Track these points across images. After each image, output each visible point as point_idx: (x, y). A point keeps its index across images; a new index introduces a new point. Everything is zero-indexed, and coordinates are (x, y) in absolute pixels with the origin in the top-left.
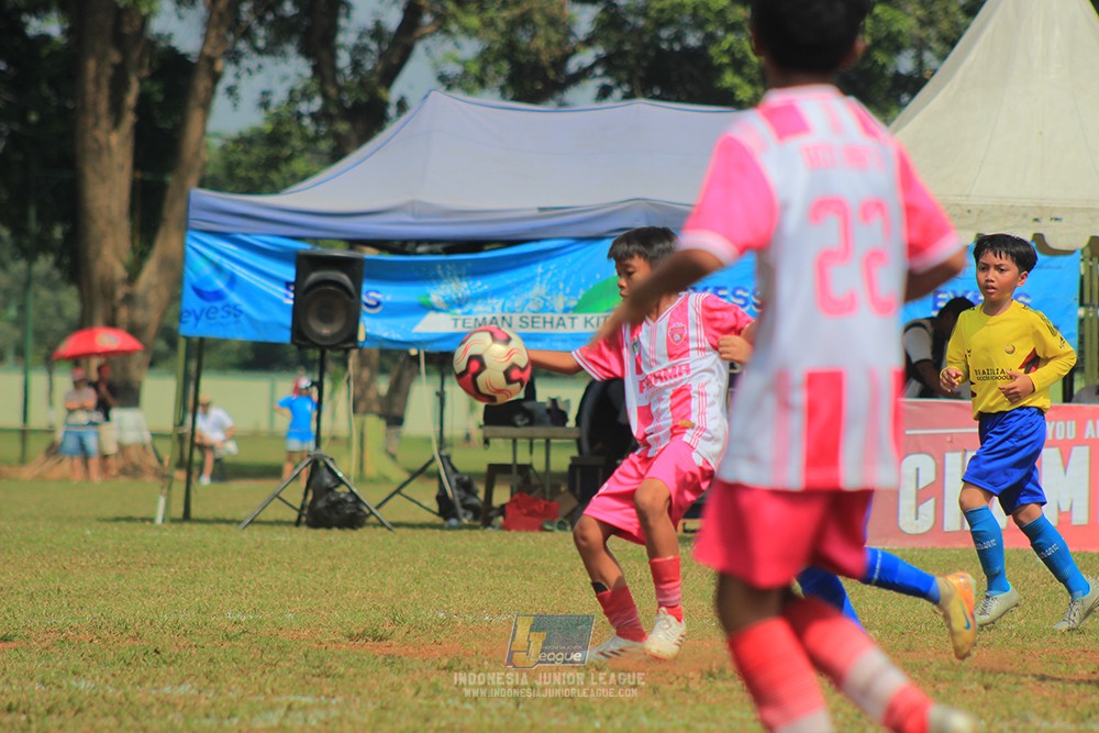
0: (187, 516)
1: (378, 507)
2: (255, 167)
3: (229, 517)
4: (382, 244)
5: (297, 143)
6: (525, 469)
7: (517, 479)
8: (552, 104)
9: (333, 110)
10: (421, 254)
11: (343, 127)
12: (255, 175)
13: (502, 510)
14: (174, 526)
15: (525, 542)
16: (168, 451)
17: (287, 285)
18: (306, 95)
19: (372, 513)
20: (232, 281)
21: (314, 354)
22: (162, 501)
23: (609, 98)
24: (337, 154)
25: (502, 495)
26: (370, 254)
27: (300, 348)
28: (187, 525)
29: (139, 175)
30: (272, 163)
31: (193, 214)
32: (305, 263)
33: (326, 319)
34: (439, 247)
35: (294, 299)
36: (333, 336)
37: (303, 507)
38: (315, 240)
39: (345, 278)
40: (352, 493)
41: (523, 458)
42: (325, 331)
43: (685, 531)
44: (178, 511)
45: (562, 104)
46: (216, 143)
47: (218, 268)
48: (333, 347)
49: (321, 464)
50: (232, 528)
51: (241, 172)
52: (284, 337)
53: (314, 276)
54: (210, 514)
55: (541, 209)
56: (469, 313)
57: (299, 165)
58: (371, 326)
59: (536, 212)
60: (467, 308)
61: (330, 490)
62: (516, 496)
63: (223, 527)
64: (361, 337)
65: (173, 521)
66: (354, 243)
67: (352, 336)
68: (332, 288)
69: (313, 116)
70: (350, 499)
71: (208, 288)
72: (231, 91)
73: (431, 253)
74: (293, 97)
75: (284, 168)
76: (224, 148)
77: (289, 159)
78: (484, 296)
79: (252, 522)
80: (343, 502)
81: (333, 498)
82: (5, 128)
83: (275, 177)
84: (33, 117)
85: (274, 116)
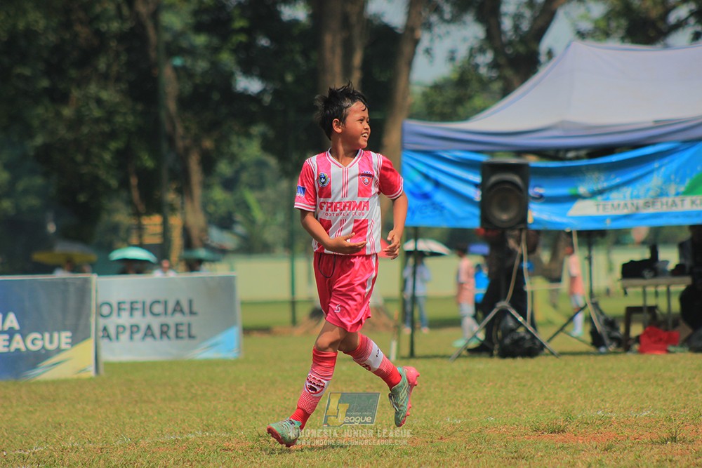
0: (412, 355)
1: (550, 340)
2: (445, 104)
3: (441, 353)
4: (541, 153)
5: (475, 85)
6: (652, 309)
7: (648, 316)
8: (659, 46)
9: (502, 61)
10: (571, 159)
11: (509, 73)
12: (447, 110)
13: (638, 339)
14: (404, 362)
15: (656, 360)
16: (395, 310)
17: (476, 185)
18: (482, 50)
19: (545, 346)
20: (437, 184)
22: (394, 345)
23: (700, 40)
24: (506, 91)
25: (636, 330)
26: (533, 161)
28: (413, 361)
30: (459, 101)
31: (408, 138)
32: (488, 170)
33: (505, 208)
34: (583, 153)
35: (483, 196)
36: (510, 220)
39: (516, 179)
40: (528, 332)
41: (651, 302)
42: (505, 217)
44: (406, 351)
45: (667, 46)
46: (418, 90)
47: (426, 177)
50: (445, 361)
51: (437, 109)
52: (475, 223)
53: (494, 179)
54: (428, 352)
55: (656, 122)
56: (608, 199)
57: (478, 101)
58: (537, 214)
59: (651, 124)
60: (605, 196)
61: (513, 330)
62: (647, 329)
63: (438, 360)
64: (530, 220)
65: (403, 358)
66: (521, 152)
67: (524, 219)
68: (508, 186)
69: (489, 66)
70: (528, 337)
72: (428, 51)
73: (578, 158)
74: (472, 53)
75: (469, 105)
76: (425, 95)
77: (470, 98)
78: (617, 187)
79: (459, 356)
80: (523, 339)
81: (516, 337)
82: (270, 87)
83: (461, 110)
84: (289, 78)
85: (460, 67)
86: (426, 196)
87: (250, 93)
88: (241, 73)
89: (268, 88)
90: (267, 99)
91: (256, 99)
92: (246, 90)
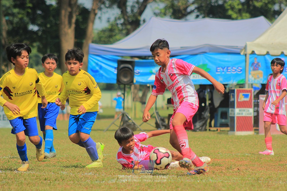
1: (140, 125)
2: (106, 37)
3: (101, 129)
4: (140, 57)
5: (117, 31)
8: (183, 20)
9: (126, 23)
10: (150, 60)
11: (129, 27)
12: (106, 40)
17: (115, 68)
18: (119, 19)
19: (138, 127)
20: (101, 67)
21: (122, 86)
23: (198, 18)
24: (128, 34)
26: (136, 60)
27: (119, 85)
29: (76, 40)
30: (111, 36)
31: (91, 50)
32: (120, 62)
33: (125, 77)
35: (117, 72)
36: (128, 81)
37: (120, 126)
38: (122, 57)
39: (130, 66)
40: (133, 122)
42: (125, 80)
43: (220, 131)
45: (186, 20)
46: (96, 32)
47: (97, 64)
48: (127, 84)
49: (125, 115)
50: (102, 132)
51: (102, 39)
52: (114, 82)
53: (122, 66)
54: (96, 128)
55: (181, 47)
57: (118, 37)
58: (137, 79)
59: (180, 48)
61: (127, 121)
63: (99, 131)
64: (135, 81)
66: (132, 57)
67: (132, 81)
68: (127, 69)
69: (122, 24)
70: (132, 124)
71: (95, 70)
72: (100, 18)
74: (116, 19)
75: (114, 38)
76: (98, 33)
77: (115, 35)
79: (107, 130)
80: (130, 125)
81: (128, 124)
82: (41, 29)
83: (111, 40)
84: (48, 26)
85: (111, 24)
86: (97, 71)
87: (33, 30)
88: (30, 23)
89: (40, 29)
90: (40, 33)
91: (35, 33)
92: (32, 29)
